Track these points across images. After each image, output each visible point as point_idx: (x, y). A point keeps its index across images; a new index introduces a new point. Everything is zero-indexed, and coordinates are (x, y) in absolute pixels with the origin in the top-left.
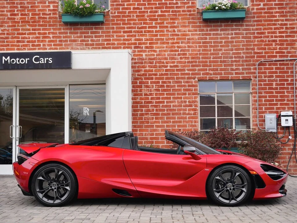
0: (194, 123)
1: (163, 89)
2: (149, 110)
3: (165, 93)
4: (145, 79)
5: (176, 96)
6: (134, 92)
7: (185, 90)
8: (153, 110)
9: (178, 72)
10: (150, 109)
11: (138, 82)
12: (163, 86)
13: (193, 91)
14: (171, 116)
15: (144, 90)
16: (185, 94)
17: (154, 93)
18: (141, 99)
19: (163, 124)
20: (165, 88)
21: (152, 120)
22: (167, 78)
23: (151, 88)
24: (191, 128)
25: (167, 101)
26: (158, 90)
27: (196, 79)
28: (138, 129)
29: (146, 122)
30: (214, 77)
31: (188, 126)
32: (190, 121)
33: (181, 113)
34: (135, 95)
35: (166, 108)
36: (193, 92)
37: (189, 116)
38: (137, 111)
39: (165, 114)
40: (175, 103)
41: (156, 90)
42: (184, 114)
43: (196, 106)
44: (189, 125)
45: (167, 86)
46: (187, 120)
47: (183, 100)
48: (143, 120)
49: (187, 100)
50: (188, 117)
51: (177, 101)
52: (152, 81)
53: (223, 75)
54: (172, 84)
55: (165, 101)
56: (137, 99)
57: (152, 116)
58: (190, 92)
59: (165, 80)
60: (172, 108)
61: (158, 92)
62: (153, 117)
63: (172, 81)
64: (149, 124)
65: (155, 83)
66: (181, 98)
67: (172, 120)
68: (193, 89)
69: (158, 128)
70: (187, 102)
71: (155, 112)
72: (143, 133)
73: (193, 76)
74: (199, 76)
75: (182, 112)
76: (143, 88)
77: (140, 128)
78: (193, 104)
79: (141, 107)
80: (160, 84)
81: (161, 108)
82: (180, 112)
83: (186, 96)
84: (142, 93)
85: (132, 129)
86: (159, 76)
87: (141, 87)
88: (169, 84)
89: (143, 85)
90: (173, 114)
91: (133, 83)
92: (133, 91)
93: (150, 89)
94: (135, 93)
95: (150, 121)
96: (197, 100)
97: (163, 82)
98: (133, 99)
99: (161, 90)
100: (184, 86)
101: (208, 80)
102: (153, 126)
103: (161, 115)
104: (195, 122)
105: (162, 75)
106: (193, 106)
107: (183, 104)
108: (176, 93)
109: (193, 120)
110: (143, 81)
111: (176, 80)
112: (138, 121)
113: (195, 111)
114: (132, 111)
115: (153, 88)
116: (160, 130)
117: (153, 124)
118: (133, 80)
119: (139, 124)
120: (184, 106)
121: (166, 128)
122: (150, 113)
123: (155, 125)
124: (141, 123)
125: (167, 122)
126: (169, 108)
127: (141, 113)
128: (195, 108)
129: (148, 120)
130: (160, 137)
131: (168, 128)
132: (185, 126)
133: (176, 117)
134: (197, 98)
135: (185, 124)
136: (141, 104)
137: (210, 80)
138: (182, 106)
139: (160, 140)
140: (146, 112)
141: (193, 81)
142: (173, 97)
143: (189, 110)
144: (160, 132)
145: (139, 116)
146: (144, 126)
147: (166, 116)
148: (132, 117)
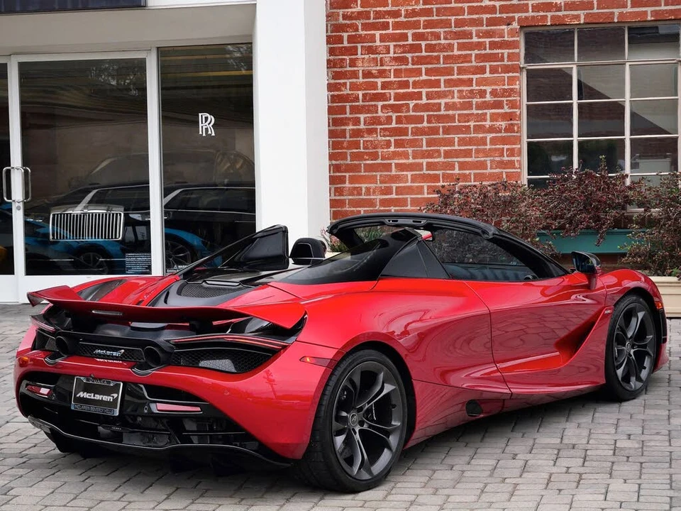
0: (508, 156)
1: (417, 57)
2: (376, 121)
3: (423, 67)
4: (365, 27)
5: (455, 77)
6: (334, 67)
7: (480, 58)
8: (389, 120)
9: (460, 5)
10: (379, 117)
11: (345, 39)
12: (417, 48)
13: (506, 60)
14: (441, 136)
15: (364, 62)
16: (482, 70)
17: (390, 71)
18: (354, 87)
19: (417, 161)
20: (424, 54)
21: (385, 150)
22: (429, 24)
23: (381, 56)
24: (497, 170)
25: (427, 94)
26: (403, 60)
27: (515, 25)
28: (347, 175)
29: (370, 155)
30: (567, 16)
31: (489, 165)
32: (496, 149)
33: (469, 126)
34: (336, 76)
35: (425, 114)
36: (506, 62)
37: (494, 135)
38: (344, 122)
39: (422, 132)
40: (453, 97)
41: (395, 59)
42: (478, 129)
43: (513, 105)
44: (491, 161)
45: (430, 48)
46: (488, 147)
47: (474, 87)
48: (362, 150)
49: (489, 89)
50: (490, 138)
51: (458, 91)
52: (384, 32)
53: (595, 11)
54: (443, 42)
55: (424, 91)
56: (343, 89)
57: (388, 138)
58: (495, 63)
59: (421, 31)
60: (442, 112)
61: (404, 67)
62: (390, 141)
63: (441, 31)
64: (379, 161)
65: (393, 38)
66: (470, 82)
67: (442, 149)
68: (506, 56)
69: (403, 171)
70: (488, 95)
71: (394, 125)
72: (361, 188)
73: (504, 16)
74: (524, 15)
75: (472, 124)
76: (359, 56)
77: (351, 174)
78: (505, 99)
79: (355, 110)
80: (407, 40)
81: (411, 113)
82: (467, 124)
83: (485, 76)
84: (355, 69)
85: (330, 176)
86: (405, 17)
87: (353, 51)
88: (434, 42)
89: (359, 46)
90: (447, 131)
91: (330, 40)
92: (330, 64)
93: (379, 57)
94: (338, 70)
95: (380, 151)
96: (517, 87)
97: (418, 37)
98: (331, 87)
99: (413, 60)
100: (479, 46)
101: (551, 25)
102: (388, 167)
103: (412, 134)
104: (512, 152)
105: (414, 13)
106: (506, 107)
107: (474, 101)
108: (456, 68)
109: (503, 148)
110: (358, 33)
111: (455, 27)
112: (346, 153)
113: (511, 120)
114: (329, 123)
115: (386, 55)
116: (409, 177)
117: (389, 162)
118: (329, 31)
119: (349, 162)
120: (478, 107)
121: (425, 171)
122: (381, 129)
123: (393, 162)
124: (354, 156)
125: (429, 155)
126: (435, 113)
127: (355, 127)
128: (512, 110)
129: (374, 148)
130: (409, 200)
131: (431, 172)
132: (482, 165)
133: (456, 140)
134: (518, 83)
135: (482, 159)
136: (354, 104)
137: (556, 25)
138: (474, 106)
139: (409, 207)
140: (370, 127)
141: (506, 31)
142: (445, 81)
143: (494, 117)
144: (409, 184)
145: (350, 137)
146: (362, 165)
147: (428, 137)
148: (329, 141)
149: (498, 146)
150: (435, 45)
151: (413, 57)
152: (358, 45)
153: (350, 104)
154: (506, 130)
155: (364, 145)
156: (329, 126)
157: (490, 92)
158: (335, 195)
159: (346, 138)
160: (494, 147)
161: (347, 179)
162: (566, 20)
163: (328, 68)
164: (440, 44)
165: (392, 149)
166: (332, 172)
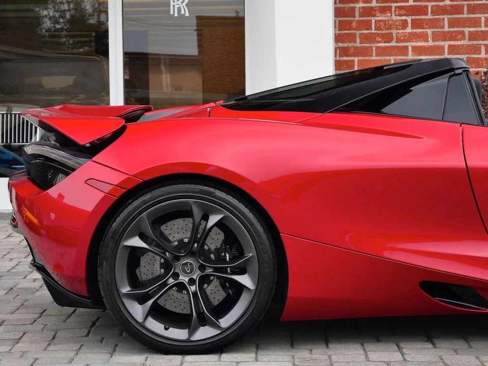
14: (465, 16)
19: (437, 43)
21: (401, 31)
28: (357, 59)
29: (383, 36)
39: (444, 10)
48: (373, 31)
57: (404, 18)
62: (406, 21)
64: (393, 44)
67: (467, 30)
69: (421, 55)
71: (411, 3)
77: (360, 58)
85: (335, 61)
90: (471, 9)
95: (394, 32)
102: (404, 51)
103: (432, 13)
112: (355, 34)
117: (405, 44)
119: (358, 44)
122: (396, 7)
123: (410, 45)
124: (367, 38)
125: (451, 36)
127: (366, 5)
129: (388, 29)
133: (483, 20)
140: (383, 5)
145: (360, 16)
146: (374, 48)
147: (450, 16)
148: (335, 20)
155: (376, 25)
159: (354, 17)
161: (356, 64)
165: (409, 30)
166: (338, 55)
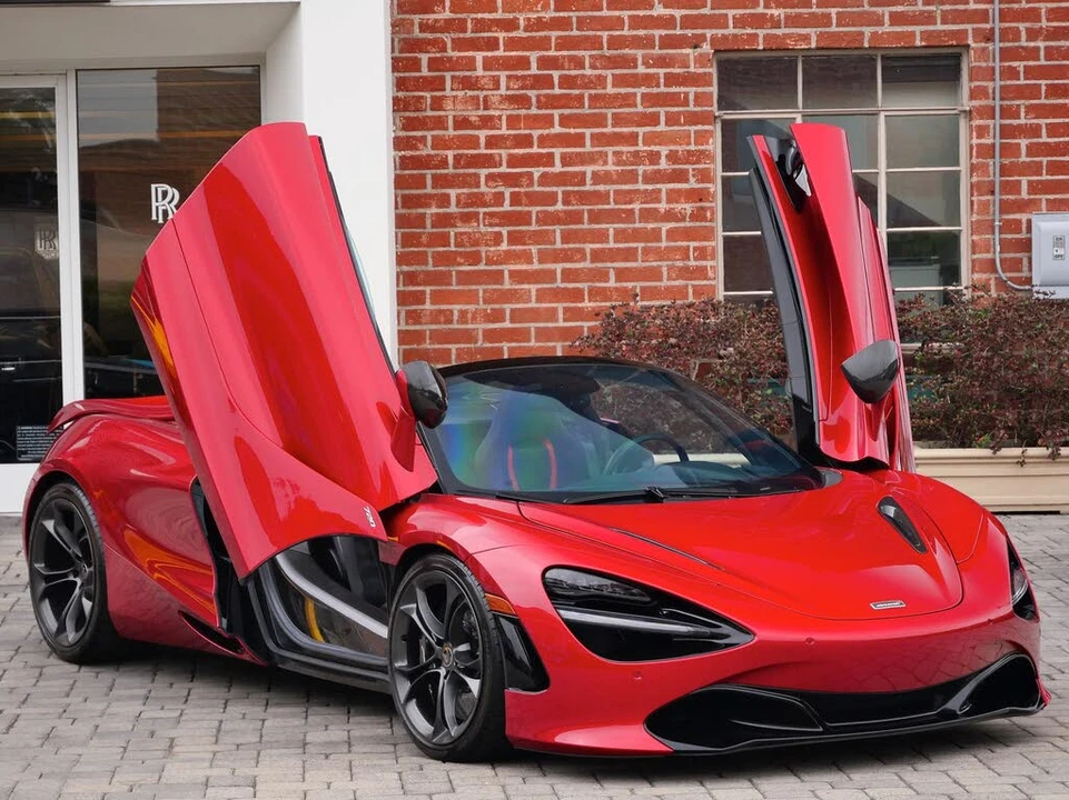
0: (696, 259)
1: (545, 96)
2: (478, 200)
3: (556, 113)
4: (459, 44)
5: (609, 130)
6: (405, 109)
7: (650, 99)
9: (617, 13)
10: (482, 194)
11: (424, 63)
12: (545, 82)
13: (692, 103)
14: (586, 226)
15: (455, 102)
16: (654, 119)
17: (500, 117)
18: (439, 143)
19: (546, 266)
20: (557, 91)
21: (492, 249)
22: (564, 44)
23: (485, 93)
24: (679, 282)
25: (563, 156)
26: (523, 101)
27: (706, 48)
28: (428, 289)
29: (466, 256)
30: (789, 36)
31: (665, 273)
32: (679, 248)
33: (632, 211)
34: (409, 124)
35: (559, 190)
36: (692, 108)
37: (673, 225)
38: (422, 201)
39: (554, 219)
40: (605, 163)
41: (511, 99)
42: (647, 215)
43: (705, 176)
44: (670, 268)
45: (567, 82)
46: (664, 244)
47: (641, 147)
48: (453, 248)
49: (664, 151)
50: (668, 231)
51: (614, 153)
52: (490, 54)
53: (834, 29)
54: (588, 72)
55: (557, 152)
56: (421, 146)
57: (497, 229)
58: (676, 109)
59: (552, 53)
60: (588, 187)
61: (523, 112)
62: (500, 234)
63: (586, 54)
64: (482, 267)
65: (506, 64)
66: (631, 140)
67: (588, 247)
68: (691, 97)
69: (523, 283)
70: (663, 160)
71: (507, 207)
72: (451, 312)
73: (689, 32)
74: (720, 32)
75: (636, 206)
76: (448, 92)
77: (433, 288)
78: (690, 167)
79: (440, 181)
80: (529, 69)
81: (537, 188)
82: (628, 207)
83: (658, 129)
84: (442, 113)
85: (398, 292)
86: (526, 30)
87: (438, 84)
88: (573, 73)
89: (448, 75)
90: (595, 217)
91: (397, 65)
92: (398, 105)
93: (482, 94)
94: (412, 114)
95: (483, 249)
96: (710, 147)
97: (545, 63)
98: (399, 143)
99: (538, 101)
100: (649, 80)
101: (764, 50)
102: (497, 277)
103: (537, 222)
104: (702, 254)
105: (540, 24)
106: (692, 180)
107: (641, 169)
108: (609, 116)
109: (688, 247)
110: (445, 54)
111: (608, 49)
112: (426, 252)
113: (701, 200)
114: (396, 202)
115: (495, 92)
116: (534, 293)
117: (500, 267)
118: (397, 50)
119: (430, 268)
120: (648, 179)
121: (559, 284)
122: (485, 213)
123: (506, 268)
124: (442, 259)
125: (565, 256)
126: (576, 188)
127: (441, 210)
128: (701, 185)
129: (473, 246)
130: (533, 329)
131: (571, 285)
132: (654, 274)
133: (611, 232)
134: (711, 141)
135: (654, 264)
136: (438, 171)
137: (771, 50)
138: (640, 179)
139: (533, 343)
140: (466, 210)
141: (692, 57)
142: (592, 135)
143: (673, 196)
144: (533, 305)
145: (433, 227)
146: (454, 273)
147: (563, 227)
148: (396, 234)
149: (679, 244)
150: (576, 76)
151: (538, 97)
152: (445, 74)
153: (434, 171)
154: (694, 217)
155: (456, 240)
156: (396, 208)
157: (667, 156)
158: (407, 324)
159: (425, 228)
160: (673, 244)
161: (428, 296)
162: (788, 42)
163: (394, 111)
164: (583, 75)
165: (504, 246)
166: (401, 284)
